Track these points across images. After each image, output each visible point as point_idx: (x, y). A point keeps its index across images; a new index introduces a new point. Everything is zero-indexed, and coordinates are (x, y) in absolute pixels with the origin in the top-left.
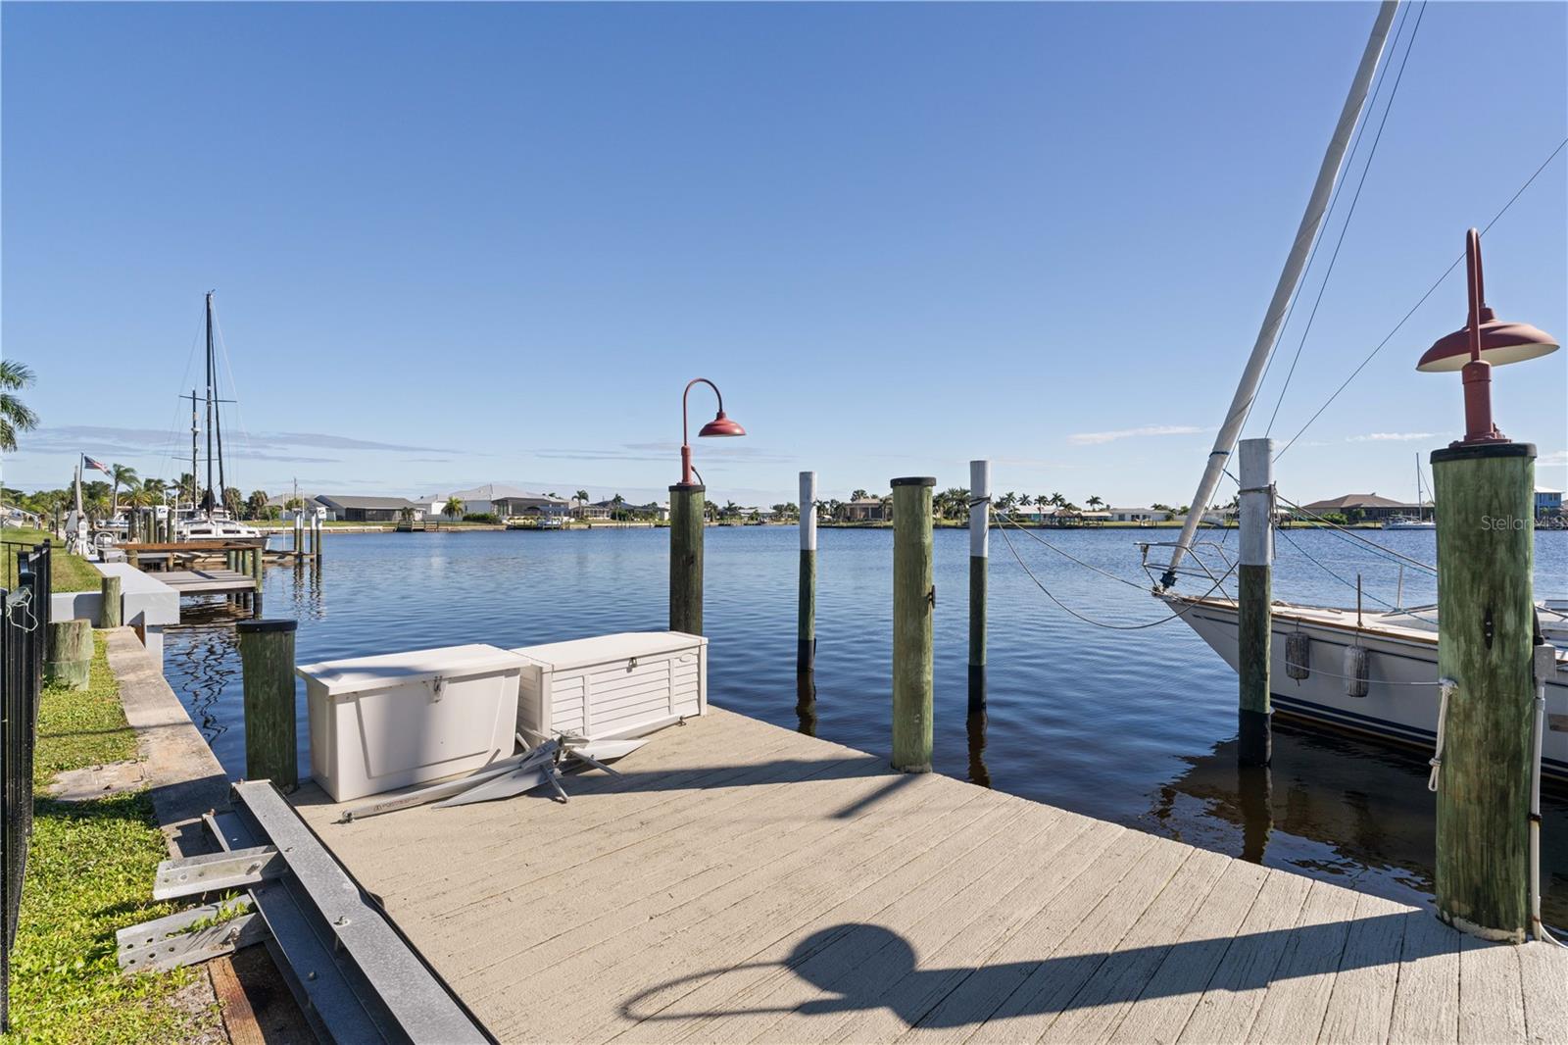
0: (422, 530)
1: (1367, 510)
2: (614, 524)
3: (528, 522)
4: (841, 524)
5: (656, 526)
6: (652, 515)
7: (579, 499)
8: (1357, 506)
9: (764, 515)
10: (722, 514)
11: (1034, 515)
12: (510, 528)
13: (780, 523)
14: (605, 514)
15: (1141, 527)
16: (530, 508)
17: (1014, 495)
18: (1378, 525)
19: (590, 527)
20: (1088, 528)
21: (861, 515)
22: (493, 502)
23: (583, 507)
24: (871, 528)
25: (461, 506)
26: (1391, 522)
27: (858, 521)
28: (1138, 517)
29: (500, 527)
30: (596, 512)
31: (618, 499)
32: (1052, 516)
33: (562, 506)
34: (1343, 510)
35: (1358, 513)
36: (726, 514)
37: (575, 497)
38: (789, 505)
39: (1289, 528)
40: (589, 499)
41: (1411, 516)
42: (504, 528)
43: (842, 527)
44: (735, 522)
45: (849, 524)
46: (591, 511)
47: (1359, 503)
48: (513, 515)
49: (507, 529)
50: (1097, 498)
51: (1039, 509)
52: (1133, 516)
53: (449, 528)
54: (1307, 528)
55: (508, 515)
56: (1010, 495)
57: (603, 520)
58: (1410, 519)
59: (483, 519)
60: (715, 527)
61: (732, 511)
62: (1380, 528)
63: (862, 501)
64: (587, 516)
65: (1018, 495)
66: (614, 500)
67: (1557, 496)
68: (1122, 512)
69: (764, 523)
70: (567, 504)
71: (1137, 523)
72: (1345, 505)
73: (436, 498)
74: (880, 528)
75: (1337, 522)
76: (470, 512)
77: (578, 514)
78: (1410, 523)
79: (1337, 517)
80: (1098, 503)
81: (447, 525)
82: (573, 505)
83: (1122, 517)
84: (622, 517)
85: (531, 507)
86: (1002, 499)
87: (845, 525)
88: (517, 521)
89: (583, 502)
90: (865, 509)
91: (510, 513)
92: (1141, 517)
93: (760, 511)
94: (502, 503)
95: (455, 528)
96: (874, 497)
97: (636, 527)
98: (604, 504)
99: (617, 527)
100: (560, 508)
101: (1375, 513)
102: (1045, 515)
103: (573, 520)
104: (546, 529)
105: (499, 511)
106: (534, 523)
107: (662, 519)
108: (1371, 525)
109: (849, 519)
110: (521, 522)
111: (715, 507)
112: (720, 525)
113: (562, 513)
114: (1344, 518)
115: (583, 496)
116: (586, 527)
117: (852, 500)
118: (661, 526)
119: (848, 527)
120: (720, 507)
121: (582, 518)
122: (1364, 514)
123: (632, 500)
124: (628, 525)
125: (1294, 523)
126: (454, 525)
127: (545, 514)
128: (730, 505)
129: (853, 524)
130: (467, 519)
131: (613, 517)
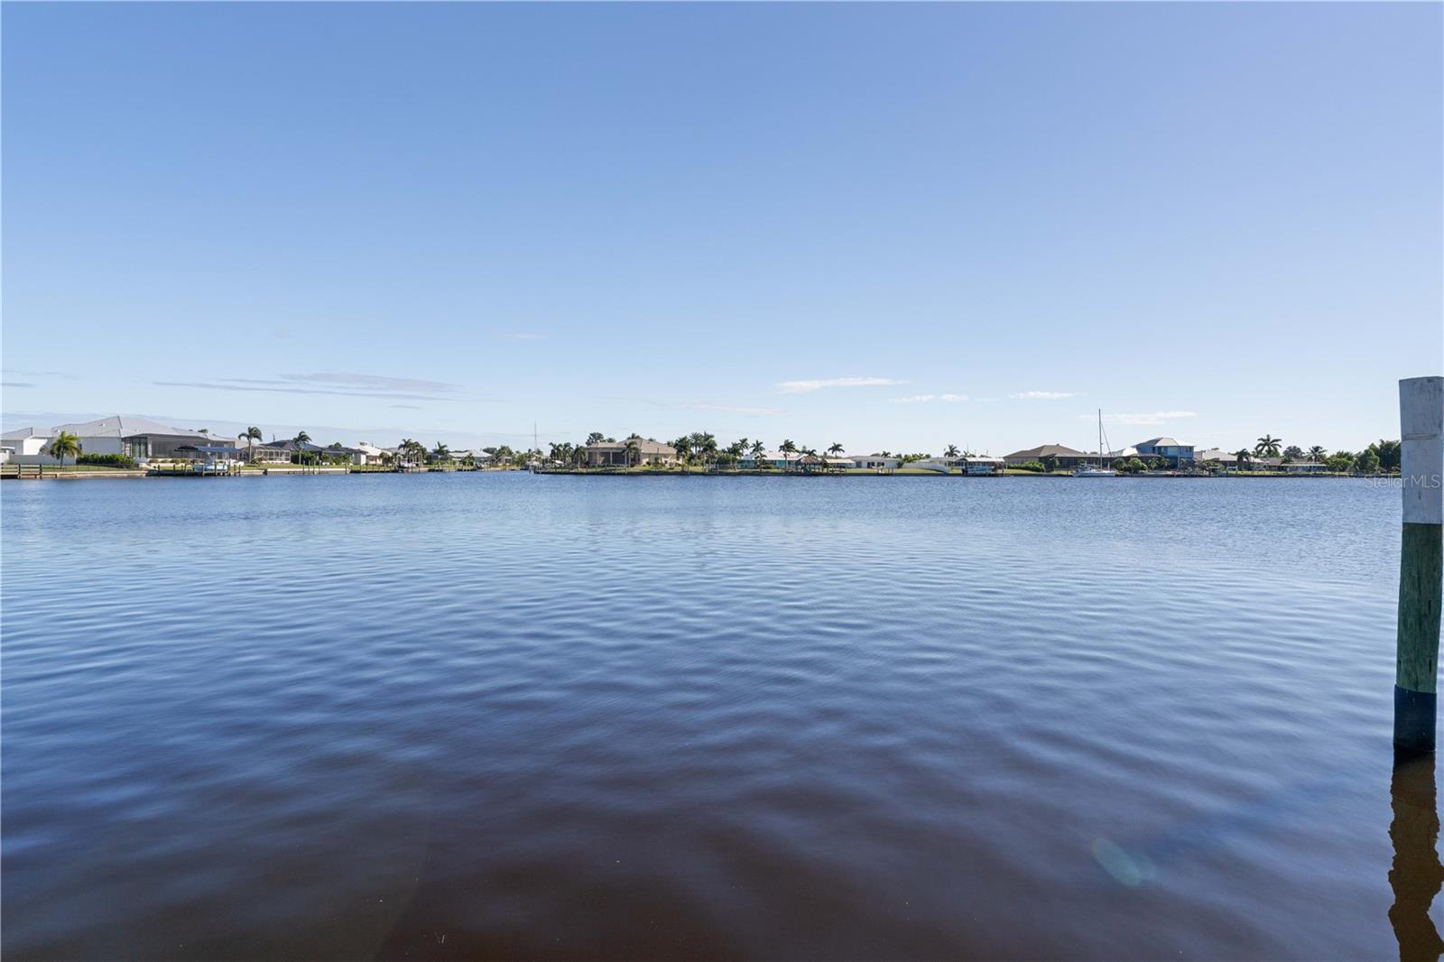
0: (14, 477)
1: (1061, 459)
2: (299, 469)
3: (180, 466)
4: (580, 470)
5: (352, 472)
6: (345, 458)
7: (248, 437)
8: (1052, 456)
9: (480, 460)
10: (430, 459)
11: (779, 461)
12: (151, 474)
13: (498, 469)
14: (283, 457)
15: (878, 475)
16: (182, 448)
17: (748, 442)
18: (1069, 473)
19: (265, 473)
20: (833, 474)
21: (600, 460)
22: (124, 440)
23: (255, 448)
24: (614, 474)
25: (75, 444)
26: (1080, 470)
27: (599, 466)
28: (873, 464)
29: (137, 473)
30: (271, 454)
31: (302, 438)
32: (798, 463)
33: (225, 446)
34: (1041, 459)
35: (1053, 462)
36: (437, 458)
37: (243, 435)
38: (503, 448)
39: (1002, 475)
40: (263, 438)
41: (1094, 465)
42: (142, 473)
43: (582, 474)
44: (447, 467)
45: (589, 470)
46: (266, 454)
47: (1054, 453)
48: (154, 456)
49: (147, 475)
50: (839, 445)
51: (785, 456)
52: (869, 464)
53: (58, 474)
54: (1016, 475)
55: (147, 456)
56: (744, 441)
57: (281, 465)
58: (1093, 468)
59: (110, 462)
60: (424, 472)
61: (442, 453)
62: (1071, 476)
63: (601, 445)
64: (260, 459)
65: (751, 442)
66: (296, 441)
67: (1191, 448)
68: (860, 459)
69: (480, 468)
70: (234, 443)
71: (874, 470)
72: (1042, 454)
73: (30, 432)
74: (624, 474)
75: (1037, 470)
76: (86, 452)
77: (245, 456)
78: (1094, 471)
79: (1038, 466)
80: (839, 450)
81: (54, 469)
82: (242, 444)
83: (859, 465)
84: (307, 461)
85: (185, 446)
86: (735, 445)
87: (584, 471)
88: (162, 465)
89: (255, 442)
90: (605, 454)
91: (150, 453)
92: (876, 464)
93: (474, 455)
94: (138, 441)
95: (68, 474)
96: (611, 441)
97: (327, 472)
98: (281, 444)
99: (304, 473)
100: (221, 449)
101: (1065, 462)
102: (789, 462)
103: (242, 464)
104: (207, 475)
105: (133, 451)
106: (189, 467)
107: (357, 463)
108: (1064, 473)
109: (587, 464)
110: (169, 466)
111: (423, 451)
112: (429, 471)
113: (226, 454)
114: (1043, 467)
115: (254, 433)
116: (261, 472)
117: (588, 443)
118: (358, 472)
119: (588, 474)
120: (430, 450)
121: (254, 462)
122: (1058, 463)
123: (319, 441)
124: (317, 470)
125: (1006, 471)
126: (65, 470)
127: (203, 456)
128: (441, 448)
129: (594, 470)
130: (83, 461)
131: (295, 460)
